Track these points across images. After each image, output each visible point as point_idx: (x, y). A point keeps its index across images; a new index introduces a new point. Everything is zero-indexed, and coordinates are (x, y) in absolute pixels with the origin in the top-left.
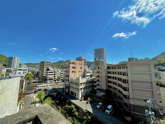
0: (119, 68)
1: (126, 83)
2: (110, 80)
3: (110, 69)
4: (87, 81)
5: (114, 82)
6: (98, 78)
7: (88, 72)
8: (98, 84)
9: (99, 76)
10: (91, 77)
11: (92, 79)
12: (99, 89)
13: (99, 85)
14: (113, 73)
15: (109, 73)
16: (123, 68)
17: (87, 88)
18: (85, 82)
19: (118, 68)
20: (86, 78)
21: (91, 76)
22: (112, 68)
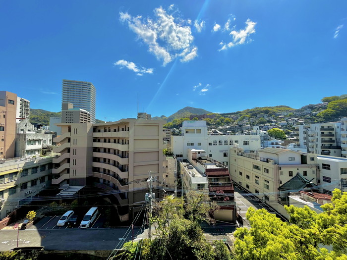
0: (117, 130)
1: (125, 157)
2: (97, 155)
3: (99, 131)
4: (27, 167)
5: (105, 159)
6: (67, 155)
7: (33, 142)
8: (66, 169)
9: (69, 150)
10: (44, 154)
11: (47, 159)
12: (68, 181)
13: (68, 171)
14: (105, 141)
15: (96, 140)
16: (123, 130)
17: (24, 186)
18: (16, 170)
19: (115, 131)
20: (26, 159)
21: (45, 151)
22: (102, 130)
